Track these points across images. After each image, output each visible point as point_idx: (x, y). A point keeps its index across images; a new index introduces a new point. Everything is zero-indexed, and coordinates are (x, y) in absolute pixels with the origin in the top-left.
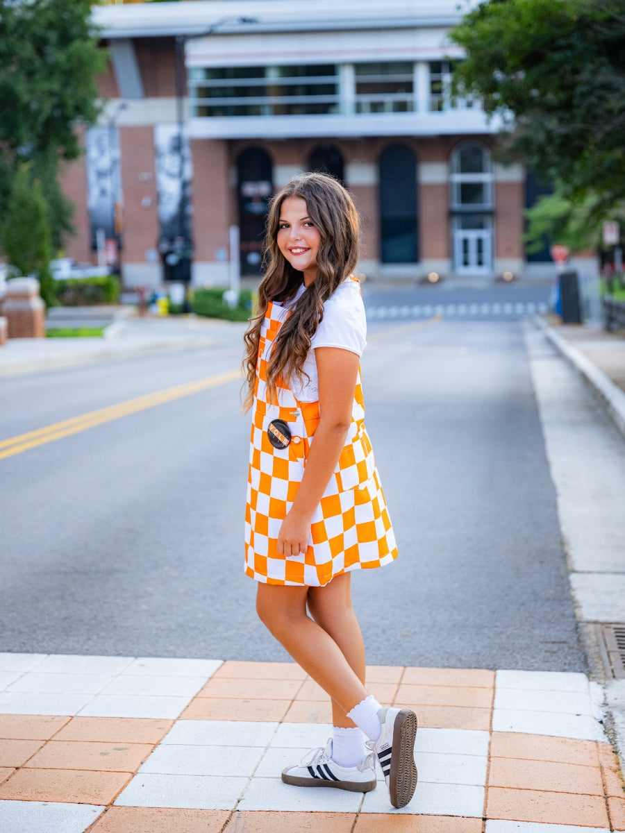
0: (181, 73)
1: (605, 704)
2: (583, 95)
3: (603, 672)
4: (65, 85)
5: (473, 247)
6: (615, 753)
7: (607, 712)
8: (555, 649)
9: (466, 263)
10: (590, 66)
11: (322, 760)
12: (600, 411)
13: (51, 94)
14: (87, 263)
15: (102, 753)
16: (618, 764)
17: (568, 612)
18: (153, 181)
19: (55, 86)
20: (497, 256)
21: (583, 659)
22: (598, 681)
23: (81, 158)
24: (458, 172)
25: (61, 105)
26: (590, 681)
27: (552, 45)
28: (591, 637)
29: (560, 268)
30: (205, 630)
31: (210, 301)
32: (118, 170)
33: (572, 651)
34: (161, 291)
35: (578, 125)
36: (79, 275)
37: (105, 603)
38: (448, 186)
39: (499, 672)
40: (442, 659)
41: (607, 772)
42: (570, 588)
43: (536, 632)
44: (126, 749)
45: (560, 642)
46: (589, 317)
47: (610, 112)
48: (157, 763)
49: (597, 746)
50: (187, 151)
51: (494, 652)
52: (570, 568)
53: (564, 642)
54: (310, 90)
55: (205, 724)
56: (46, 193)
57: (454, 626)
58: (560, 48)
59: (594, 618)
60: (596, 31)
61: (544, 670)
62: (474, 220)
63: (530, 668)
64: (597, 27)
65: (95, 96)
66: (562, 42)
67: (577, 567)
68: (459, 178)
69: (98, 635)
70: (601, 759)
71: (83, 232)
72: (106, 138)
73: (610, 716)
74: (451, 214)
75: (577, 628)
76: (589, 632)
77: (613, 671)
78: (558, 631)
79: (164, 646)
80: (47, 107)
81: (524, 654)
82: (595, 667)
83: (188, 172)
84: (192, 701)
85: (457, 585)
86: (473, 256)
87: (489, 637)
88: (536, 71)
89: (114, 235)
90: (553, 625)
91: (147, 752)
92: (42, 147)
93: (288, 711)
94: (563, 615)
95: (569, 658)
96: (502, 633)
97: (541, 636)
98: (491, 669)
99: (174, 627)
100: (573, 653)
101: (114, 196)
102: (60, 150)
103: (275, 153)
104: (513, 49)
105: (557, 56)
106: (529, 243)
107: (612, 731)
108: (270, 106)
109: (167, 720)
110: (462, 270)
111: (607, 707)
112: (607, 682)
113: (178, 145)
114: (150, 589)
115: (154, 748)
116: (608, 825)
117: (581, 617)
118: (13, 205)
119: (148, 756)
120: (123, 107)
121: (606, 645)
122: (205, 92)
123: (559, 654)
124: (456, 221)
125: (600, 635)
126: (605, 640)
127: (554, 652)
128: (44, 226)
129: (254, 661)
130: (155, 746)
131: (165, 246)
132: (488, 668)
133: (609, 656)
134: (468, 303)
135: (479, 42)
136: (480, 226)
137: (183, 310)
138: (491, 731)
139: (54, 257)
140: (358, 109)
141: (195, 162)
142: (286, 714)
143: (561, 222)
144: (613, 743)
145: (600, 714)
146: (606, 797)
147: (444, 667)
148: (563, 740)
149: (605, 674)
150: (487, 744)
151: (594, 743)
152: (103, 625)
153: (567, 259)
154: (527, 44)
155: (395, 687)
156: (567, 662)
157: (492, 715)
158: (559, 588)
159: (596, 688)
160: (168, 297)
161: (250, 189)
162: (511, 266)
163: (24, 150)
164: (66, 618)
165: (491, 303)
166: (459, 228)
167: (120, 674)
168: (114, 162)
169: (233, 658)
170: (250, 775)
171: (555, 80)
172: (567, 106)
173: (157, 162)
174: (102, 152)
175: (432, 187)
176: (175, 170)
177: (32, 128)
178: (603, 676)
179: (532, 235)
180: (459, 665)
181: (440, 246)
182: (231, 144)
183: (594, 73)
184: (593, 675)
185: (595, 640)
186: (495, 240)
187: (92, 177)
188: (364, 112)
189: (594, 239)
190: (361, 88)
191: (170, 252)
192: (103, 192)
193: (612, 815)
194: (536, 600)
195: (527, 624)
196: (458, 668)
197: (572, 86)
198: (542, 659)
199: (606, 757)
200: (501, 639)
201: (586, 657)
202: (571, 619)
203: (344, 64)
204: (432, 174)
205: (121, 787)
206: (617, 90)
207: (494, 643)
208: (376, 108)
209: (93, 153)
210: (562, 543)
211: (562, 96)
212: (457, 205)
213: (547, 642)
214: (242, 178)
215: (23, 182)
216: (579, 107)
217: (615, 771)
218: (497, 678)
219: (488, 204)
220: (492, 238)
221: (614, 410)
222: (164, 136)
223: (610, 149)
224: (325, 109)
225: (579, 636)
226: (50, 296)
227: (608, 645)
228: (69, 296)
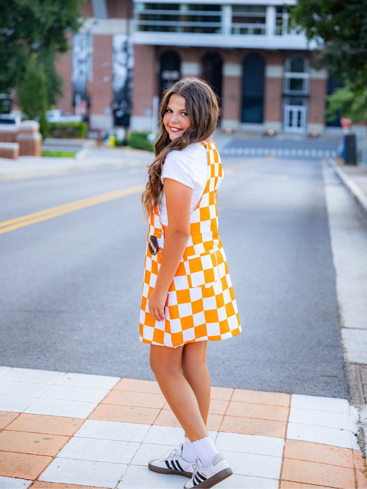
0: (130, 5)
1: (359, 422)
3: (359, 399)
4: (62, 8)
5: (295, 116)
6: (364, 458)
7: (360, 428)
8: (330, 381)
9: (291, 125)
11: (175, 458)
13: (54, 13)
14: (70, 113)
15: (35, 441)
16: (366, 466)
17: (339, 356)
18: (111, 68)
19: (56, 9)
20: (309, 122)
21: (346, 389)
22: (356, 405)
23: (69, 52)
24: (289, 71)
25: (58, 20)
26: (350, 405)
28: (352, 374)
29: (346, 131)
30: (112, 355)
31: (140, 139)
32: (90, 59)
33: (340, 383)
34: (111, 132)
38: (282, 79)
39: (294, 396)
41: (358, 472)
42: (341, 339)
44: (51, 439)
45: (333, 377)
46: (361, 161)
48: (70, 451)
49: (353, 453)
50: (131, 51)
52: (341, 325)
53: (336, 377)
54: (205, 19)
55: (103, 423)
56: (46, 71)
57: (267, 361)
59: (355, 360)
61: (322, 396)
62: (297, 100)
63: (313, 394)
65: (78, 15)
67: (346, 324)
68: (289, 75)
69: (45, 355)
70: (355, 462)
71: (68, 95)
72: (84, 40)
73: (361, 430)
74: (284, 96)
75: (344, 367)
76: (352, 370)
77: (365, 399)
78: (332, 368)
79: (85, 365)
80: (50, 22)
81: (310, 383)
82: (354, 395)
83: (131, 63)
84: (98, 406)
86: (295, 121)
87: (289, 370)
89: (86, 98)
90: (329, 364)
91: (65, 442)
92: (46, 44)
93: (158, 416)
94: (336, 357)
95: (338, 388)
96: (297, 368)
97: (321, 371)
98: (288, 393)
99: (92, 353)
100: (340, 385)
101: (87, 75)
102: (57, 46)
103: (183, 55)
105: (352, 8)
106: (328, 115)
107: (362, 442)
108: (181, 27)
109: (80, 419)
110: (288, 129)
111: (360, 424)
112: (361, 406)
113: (125, 49)
115: (69, 439)
117: (347, 360)
118: (26, 77)
119: (65, 444)
120: (95, 23)
122: (144, 17)
123: (332, 384)
124: (286, 100)
125: (358, 372)
126: (361, 376)
127: (329, 383)
128: (44, 91)
129: (140, 379)
130: (70, 437)
131: (115, 106)
133: (363, 388)
134: (290, 149)
136: (300, 104)
137: (124, 144)
138: (286, 439)
139: (49, 109)
140: (233, 31)
141: (136, 57)
142: (156, 419)
144: (363, 450)
145: (355, 429)
147: (259, 390)
148: (331, 448)
149: (360, 400)
150: (282, 448)
151: (351, 451)
152: (49, 349)
153: (350, 126)
155: (227, 403)
156: (337, 390)
157: (287, 427)
158: (334, 339)
159: (354, 410)
160: (116, 135)
161: (167, 75)
163: (36, 46)
164: (27, 342)
165: (304, 149)
166: (287, 104)
167: (55, 384)
168: (89, 55)
169: (127, 377)
170: (128, 463)
173: (113, 56)
174: (82, 49)
175: (274, 80)
176: (123, 61)
177: (41, 33)
178: (359, 402)
179: (330, 111)
180: (269, 389)
181: (276, 114)
182: (157, 48)
184: (353, 401)
185: (355, 376)
186: (309, 113)
187: (75, 63)
188: (237, 33)
190: (235, 19)
191: (118, 109)
192: (81, 72)
194: (319, 346)
196: (268, 391)
198: (321, 388)
199: (358, 461)
200: (296, 372)
201: (349, 388)
202: (341, 361)
203: (226, 5)
204: (274, 71)
205: (44, 467)
207: (292, 375)
208: (243, 31)
209: (77, 49)
210: (338, 308)
212: (287, 91)
213: (325, 376)
214: (163, 68)
215: (33, 64)
217: (363, 472)
218: (292, 400)
219: (306, 91)
220: (307, 112)
222: (119, 41)
224: (213, 31)
225: (345, 372)
226: (45, 132)
227: (363, 379)
228: (57, 133)
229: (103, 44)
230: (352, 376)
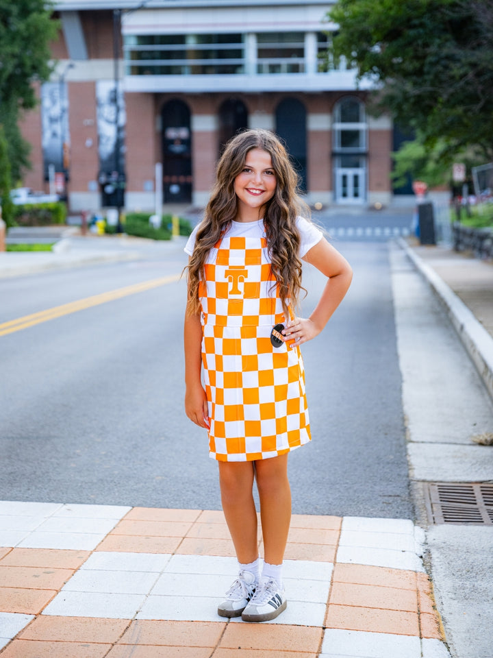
0: (118, 39)
2: (433, 64)
3: (426, 519)
4: (25, 48)
5: (350, 182)
6: (430, 580)
7: (426, 550)
8: (391, 501)
9: (345, 195)
10: (437, 41)
12: (443, 315)
13: (14, 56)
14: (41, 192)
15: (34, 575)
16: (431, 588)
17: (403, 473)
18: (95, 126)
19: (17, 50)
20: (370, 189)
21: (411, 509)
22: (422, 526)
23: (37, 108)
24: (339, 122)
25: (21, 65)
26: (415, 526)
27: (408, 23)
28: (419, 492)
29: (420, 199)
30: (119, 483)
31: (139, 223)
32: (66, 116)
33: (403, 503)
34: (99, 215)
35: (428, 88)
36: (34, 201)
37: (42, 461)
38: (331, 132)
39: (344, 518)
40: (302, 507)
41: (422, 594)
43: (377, 488)
44: (53, 573)
45: (395, 496)
46: (441, 239)
47: (452, 78)
49: (416, 575)
50: (121, 102)
51: (343, 502)
52: (408, 438)
53: (398, 496)
54: (221, 54)
55: (115, 555)
56: (7, 135)
57: (313, 482)
58: (414, 27)
59: (423, 478)
60: (443, 13)
61: (380, 517)
62: (352, 160)
63: (370, 515)
64: (443, 10)
65: (48, 57)
66: (416, 22)
67: (413, 438)
68: (340, 126)
69: (36, 486)
70: (418, 584)
71: (38, 167)
72: (57, 91)
73: (428, 552)
74: (334, 155)
75: (409, 485)
76: (418, 489)
77: (434, 519)
78: (394, 487)
79: (87, 495)
80: (10, 67)
81: (366, 504)
82: (420, 515)
83: (122, 119)
84: (106, 537)
85: (318, 451)
86: (350, 189)
87: (340, 491)
88: (395, 44)
89: (63, 170)
90: (391, 483)
91: (69, 575)
92: (6, 98)
93: (179, 545)
94: (399, 475)
95: (400, 508)
96: (350, 488)
97: (380, 491)
98: (339, 516)
99: (95, 481)
100: (404, 505)
101: (63, 138)
102: (20, 101)
103: (192, 104)
104: (377, 27)
105: (412, 33)
106: (395, 180)
107: (429, 564)
108: (189, 66)
109: (86, 551)
110: (341, 201)
111: (427, 546)
112: (428, 527)
113: (114, 100)
114: (78, 451)
116: (419, 634)
117: (413, 477)
119: (70, 578)
120: (71, 66)
121: (430, 499)
122: (137, 55)
123: (393, 505)
124: (337, 161)
125: (427, 491)
126: (430, 495)
127: (390, 503)
128: (6, 162)
130: (76, 571)
131: (103, 179)
132: (337, 515)
133: (432, 507)
134: (346, 227)
135: (350, 21)
136: (357, 165)
137: (118, 230)
138: (335, 563)
139: (14, 186)
140: (260, 70)
141: (128, 111)
142: (178, 548)
143: (421, 163)
144: (429, 573)
145: (421, 551)
146: (419, 613)
147: (303, 514)
148: (390, 570)
150: (331, 572)
151: (414, 573)
153: (425, 192)
154: (388, 23)
156: (399, 511)
157: (336, 551)
158: (398, 454)
159: (419, 532)
160: (106, 220)
161: (172, 133)
162: (381, 198)
165: (364, 228)
166: (339, 167)
167: (51, 516)
168: (63, 111)
169: (139, 505)
170: (147, 593)
171: (410, 51)
172: (419, 72)
173: (98, 111)
174: (54, 102)
175: (318, 133)
176: (112, 118)
178: (426, 522)
179: (397, 174)
180: (315, 512)
181: (324, 180)
182: (157, 96)
183: (440, 46)
184: (418, 522)
185: (422, 494)
186: (368, 177)
187: (46, 122)
188: (264, 73)
189: (447, 177)
190: (262, 53)
191: (108, 184)
192: (54, 135)
193: (422, 626)
195: (370, 481)
196: (314, 514)
197: (425, 57)
198: (380, 509)
199: (422, 583)
200: (349, 493)
201: (414, 507)
202: (404, 479)
203: (249, 34)
204: (318, 123)
205: (48, 601)
206: (459, 61)
207: (343, 496)
208: (274, 69)
209: (47, 103)
210: (403, 419)
211: (417, 64)
212: (338, 148)
213: (385, 496)
214: (166, 125)
216: (428, 73)
217: (428, 594)
218: (343, 522)
219: (363, 148)
220: (366, 175)
221: (453, 315)
222: (104, 90)
223: (453, 106)
224: (233, 70)
225: (410, 491)
226: (10, 218)
227: (432, 498)
228: (26, 218)
229: (83, 94)
230: (418, 495)
